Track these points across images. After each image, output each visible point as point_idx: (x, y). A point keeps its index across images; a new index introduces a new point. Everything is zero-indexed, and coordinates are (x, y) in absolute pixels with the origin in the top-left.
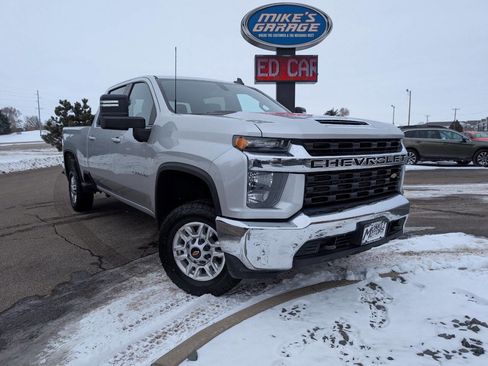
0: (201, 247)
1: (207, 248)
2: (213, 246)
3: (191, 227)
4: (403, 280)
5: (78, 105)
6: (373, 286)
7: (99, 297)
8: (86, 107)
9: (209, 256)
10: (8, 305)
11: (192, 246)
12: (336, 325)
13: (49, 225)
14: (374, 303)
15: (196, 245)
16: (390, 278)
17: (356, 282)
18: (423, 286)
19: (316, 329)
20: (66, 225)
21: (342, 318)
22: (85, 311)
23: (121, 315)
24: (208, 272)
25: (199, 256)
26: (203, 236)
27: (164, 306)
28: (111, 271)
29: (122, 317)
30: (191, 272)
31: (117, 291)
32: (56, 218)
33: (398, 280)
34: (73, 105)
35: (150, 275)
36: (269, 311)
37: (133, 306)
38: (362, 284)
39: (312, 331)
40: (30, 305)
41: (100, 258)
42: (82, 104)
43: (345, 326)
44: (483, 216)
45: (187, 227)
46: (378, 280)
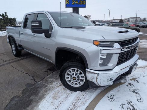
0: (76, 76)
1: (78, 77)
2: (80, 76)
3: (72, 69)
4: (137, 81)
5: (3, 14)
6: (130, 84)
7: (40, 94)
8: (6, 15)
9: (79, 79)
10: (8, 101)
11: (73, 76)
12: (127, 102)
13: (8, 63)
14: (134, 91)
15: (74, 76)
16: (133, 80)
17: (124, 83)
18: (145, 83)
19: (123, 105)
20: (14, 63)
21: (128, 99)
22: (38, 101)
23: (52, 102)
24: (78, 84)
25: (76, 79)
26: (77, 73)
27: (65, 97)
28: (39, 82)
29: (53, 103)
30: (72, 84)
31: (45, 91)
32: (10, 60)
33: (136, 81)
34: (1, 14)
35: (54, 83)
36: (104, 98)
37: (54, 98)
38: (126, 84)
39: (122, 106)
40: (16, 101)
41: (33, 77)
42: (5, 14)
43: (130, 102)
44: (143, 53)
45: (70, 70)
46: (130, 82)
